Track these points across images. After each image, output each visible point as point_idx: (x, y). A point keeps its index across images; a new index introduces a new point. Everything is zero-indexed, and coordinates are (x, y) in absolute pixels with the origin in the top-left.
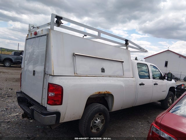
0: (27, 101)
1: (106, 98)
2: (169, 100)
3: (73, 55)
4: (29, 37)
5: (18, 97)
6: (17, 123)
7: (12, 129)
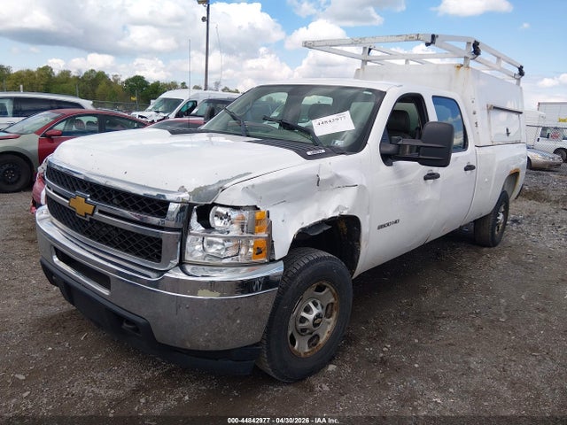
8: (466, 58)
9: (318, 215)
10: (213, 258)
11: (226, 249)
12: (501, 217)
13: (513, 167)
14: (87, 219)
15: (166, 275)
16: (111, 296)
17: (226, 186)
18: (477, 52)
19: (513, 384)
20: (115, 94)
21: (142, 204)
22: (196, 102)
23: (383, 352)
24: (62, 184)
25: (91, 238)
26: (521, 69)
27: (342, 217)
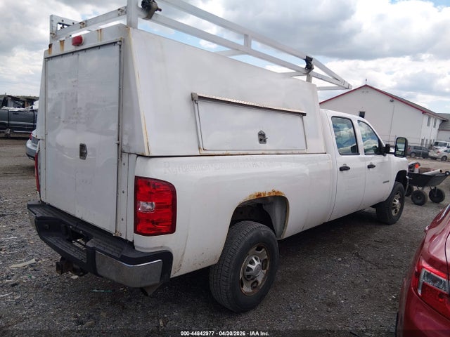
0: (67, 227)
1: (266, 208)
2: (395, 201)
3: (193, 99)
4: (54, 53)
5: (36, 218)
6: (38, 287)
7: (29, 302)
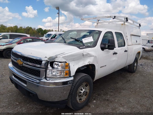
8: (124, 22)
9: (83, 64)
10: (54, 76)
11: (58, 74)
12: (136, 64)
13: (139, 51)
14: (21, 66)
15: (42, 80)
16: (27, 86)
17: (58, 56)
18: (127, 20)
19: (141, 105)
20: (34, 33)
21: (35, 61)
22: (56, 35)
23: (108, 98)
24: (15, 57)
25: (22, 71)
26: (140, 25)
27: (90, 65)
